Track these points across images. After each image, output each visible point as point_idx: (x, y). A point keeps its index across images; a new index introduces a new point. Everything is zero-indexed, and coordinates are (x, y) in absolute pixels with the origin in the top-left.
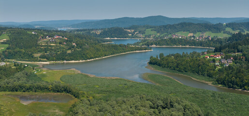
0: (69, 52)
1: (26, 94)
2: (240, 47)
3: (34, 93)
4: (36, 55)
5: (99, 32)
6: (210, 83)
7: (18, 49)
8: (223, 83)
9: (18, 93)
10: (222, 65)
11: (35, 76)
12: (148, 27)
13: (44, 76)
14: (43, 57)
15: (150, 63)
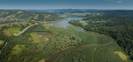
0: (51, 19)
1: (41, 33)
2: (89, 20)
3: (42, 33)
4: (44, 20)
5: (58, 13)
6: (82, 29)
7: (40, 19)
8: (85, 30)
9: (39, 33)
10: (85, 24)
11: (43, 26)
12: (68, 12)
13: (45, 26)
14: (45, 21)
15: (69, 22)
